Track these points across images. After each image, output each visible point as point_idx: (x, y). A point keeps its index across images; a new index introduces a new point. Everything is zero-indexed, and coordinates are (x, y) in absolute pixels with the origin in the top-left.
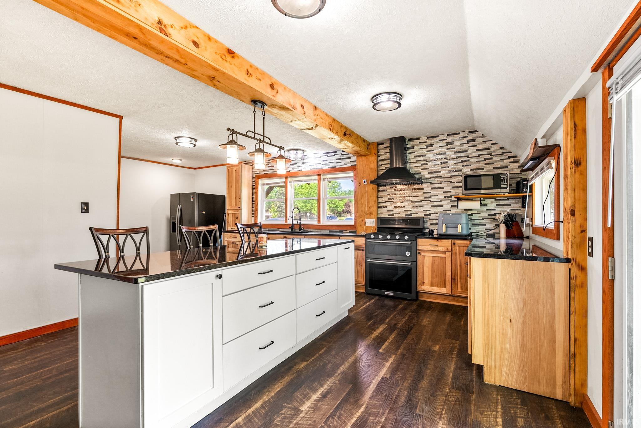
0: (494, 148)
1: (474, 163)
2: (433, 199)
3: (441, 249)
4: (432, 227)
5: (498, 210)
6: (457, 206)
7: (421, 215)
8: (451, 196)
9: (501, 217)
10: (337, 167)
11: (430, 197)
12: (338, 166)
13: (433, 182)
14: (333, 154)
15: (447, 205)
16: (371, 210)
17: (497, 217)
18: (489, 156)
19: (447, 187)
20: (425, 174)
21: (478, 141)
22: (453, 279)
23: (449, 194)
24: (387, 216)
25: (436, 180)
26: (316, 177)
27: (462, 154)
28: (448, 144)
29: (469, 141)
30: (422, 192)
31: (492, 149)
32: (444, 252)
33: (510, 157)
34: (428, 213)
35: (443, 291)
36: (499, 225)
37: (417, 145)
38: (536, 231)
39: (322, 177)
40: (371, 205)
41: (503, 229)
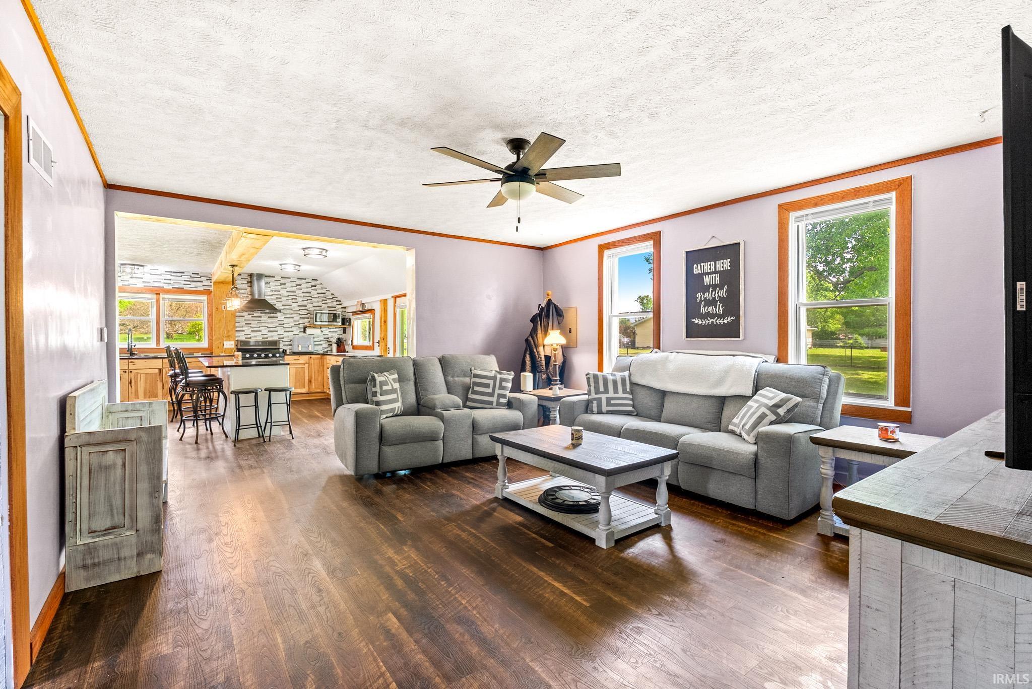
0: (328, 293)
1: (315, 302)
2: (285, 326)
3: (302, 362)
4: (284, 348)
5: (330, 335)
6: (304, 332)
7: (276, 338)
8: (299, 324)
9: (334, 340)
10: (185, 288)
11: (283, 324)
12: (187, 288)
13: (285, 312)
14: (180, 275)
15: (296, 331)
16: (230, 333)
17: (331, 339)
18: (324, 299)
19: (297, 318)
20: (278, 306)
21: (318, 287)
22: (310, 381)
23: (297, 323)
24: (244, 339)
25: (288, 312)
26: (155, 296)
27: (308, 295)
28: (297, 285)
29: (312, 286)
30: (277, 320)
31: (327, 294)
32: (304, 364)
33: (337, 301)
34: (281, 336)
35: (304, 390)
36: (331, 345)
37: (273, 282)
38: (355, 348)
39: (162, 296)
40: (229, 329)
41: (335, 347)
